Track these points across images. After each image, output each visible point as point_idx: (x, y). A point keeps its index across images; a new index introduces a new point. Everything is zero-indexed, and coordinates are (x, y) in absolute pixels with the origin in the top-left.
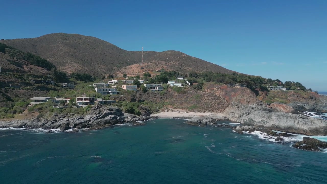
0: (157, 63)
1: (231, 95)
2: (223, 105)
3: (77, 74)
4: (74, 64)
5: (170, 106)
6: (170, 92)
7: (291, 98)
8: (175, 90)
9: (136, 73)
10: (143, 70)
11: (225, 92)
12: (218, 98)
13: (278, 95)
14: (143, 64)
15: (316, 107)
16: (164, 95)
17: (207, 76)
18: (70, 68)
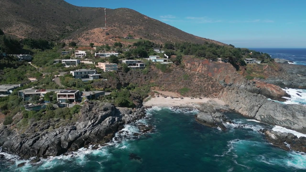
0: (122, 28)
1: (214, 71)
2: (217, 88)
3: (31, 40)
4: (22, 24)
5: (157, 88)
6: (153, 69)
7: (267, 72)
8: (158, 68)
9: (103, 40)
10: (109, 36)
11: (207, 67)
12: (210, 80)
13: (254, 69)
14: (107, 28)
15: (293, 83)
16: (147, 74)
17: (185, 48)
18: (18, 30)
